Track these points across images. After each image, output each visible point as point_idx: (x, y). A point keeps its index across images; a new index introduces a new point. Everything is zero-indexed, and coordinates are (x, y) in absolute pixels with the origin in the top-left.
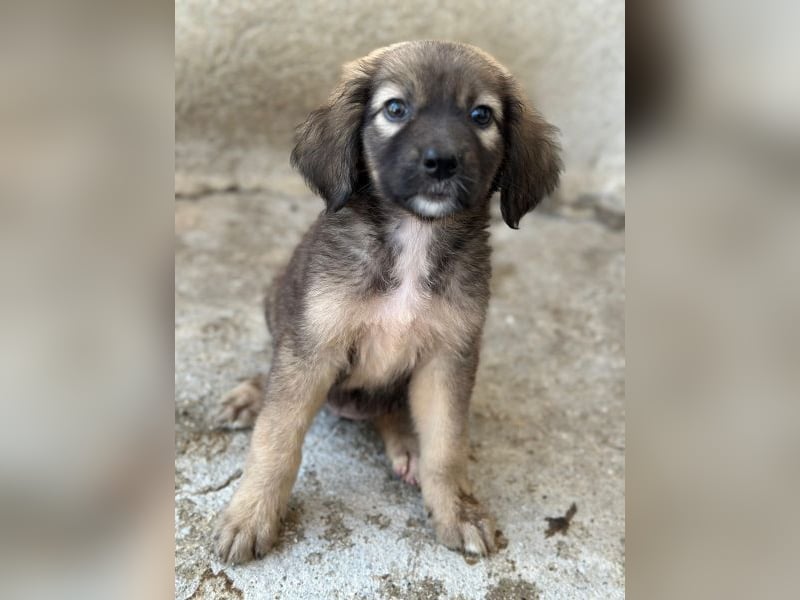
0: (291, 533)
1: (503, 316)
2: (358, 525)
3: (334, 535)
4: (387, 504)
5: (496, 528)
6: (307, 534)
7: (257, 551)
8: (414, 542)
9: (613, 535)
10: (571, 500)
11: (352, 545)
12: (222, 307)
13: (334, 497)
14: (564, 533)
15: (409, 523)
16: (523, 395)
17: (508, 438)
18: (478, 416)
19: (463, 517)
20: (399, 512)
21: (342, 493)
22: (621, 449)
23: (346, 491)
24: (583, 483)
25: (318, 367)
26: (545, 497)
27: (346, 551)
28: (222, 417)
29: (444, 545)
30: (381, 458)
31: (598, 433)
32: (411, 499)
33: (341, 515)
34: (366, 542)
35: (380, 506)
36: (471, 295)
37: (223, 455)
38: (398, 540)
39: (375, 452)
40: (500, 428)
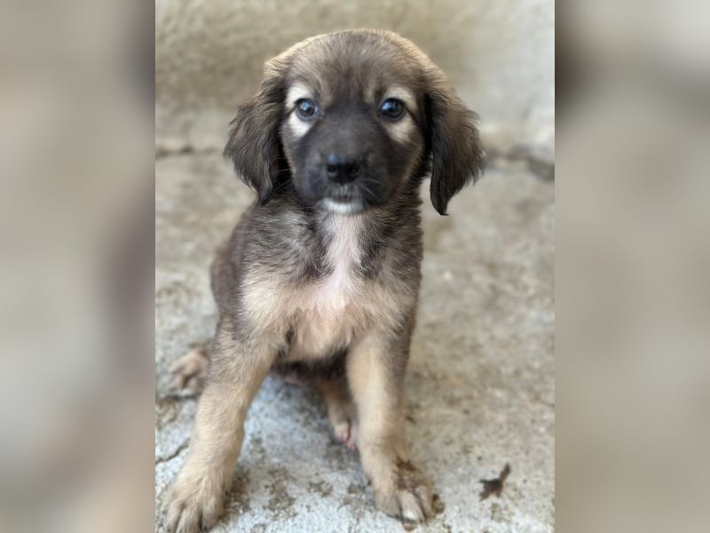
0: (237, 504)
1: (441, 272)
2: (301, 494)
3: (278, 505)
4: (328, 470)
5: (434, 492)
6: (252, 504)
7: (204, 525)
8: (356, 508)
9: (545, 495)
10: (505, 460)
11: (295, 515)
12: (174, 270)
13: (279, 465)
14: (498, 495)
15: (350, 490)
16: (459, 353)
17: (445, 397)
18: (417, 375)
19: (401, 485)
20: (340, 478)
21: (286, 461)
22: (552, 406)
23: (290, 458)
24: (517, 442)
25: (257, 350)
26: (480, 458)
27: (290, 521)
28: (172, 385)
29: (383, 512)
30: (324, 422)
31: (530, 390)
32: (352, 463)
33: (285, 483)
34: (309, 511)
35: (323, 473)
36: (404, 278)
37: (173, 424)
38: (339, 508)
39: (318, 416)
40: (437, 388)
